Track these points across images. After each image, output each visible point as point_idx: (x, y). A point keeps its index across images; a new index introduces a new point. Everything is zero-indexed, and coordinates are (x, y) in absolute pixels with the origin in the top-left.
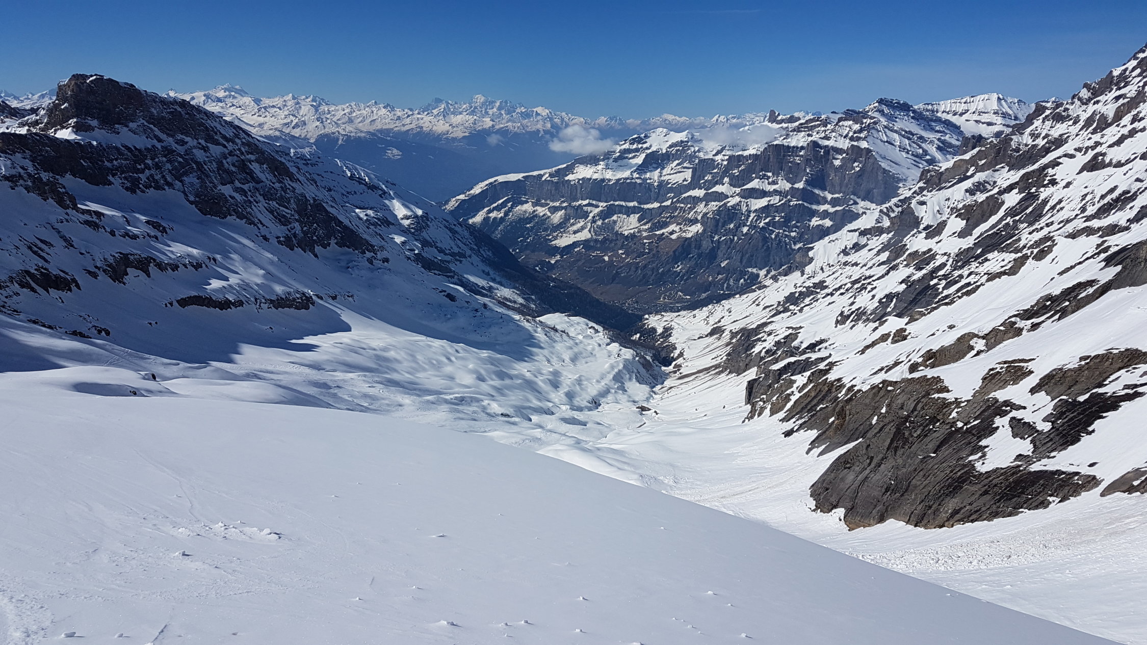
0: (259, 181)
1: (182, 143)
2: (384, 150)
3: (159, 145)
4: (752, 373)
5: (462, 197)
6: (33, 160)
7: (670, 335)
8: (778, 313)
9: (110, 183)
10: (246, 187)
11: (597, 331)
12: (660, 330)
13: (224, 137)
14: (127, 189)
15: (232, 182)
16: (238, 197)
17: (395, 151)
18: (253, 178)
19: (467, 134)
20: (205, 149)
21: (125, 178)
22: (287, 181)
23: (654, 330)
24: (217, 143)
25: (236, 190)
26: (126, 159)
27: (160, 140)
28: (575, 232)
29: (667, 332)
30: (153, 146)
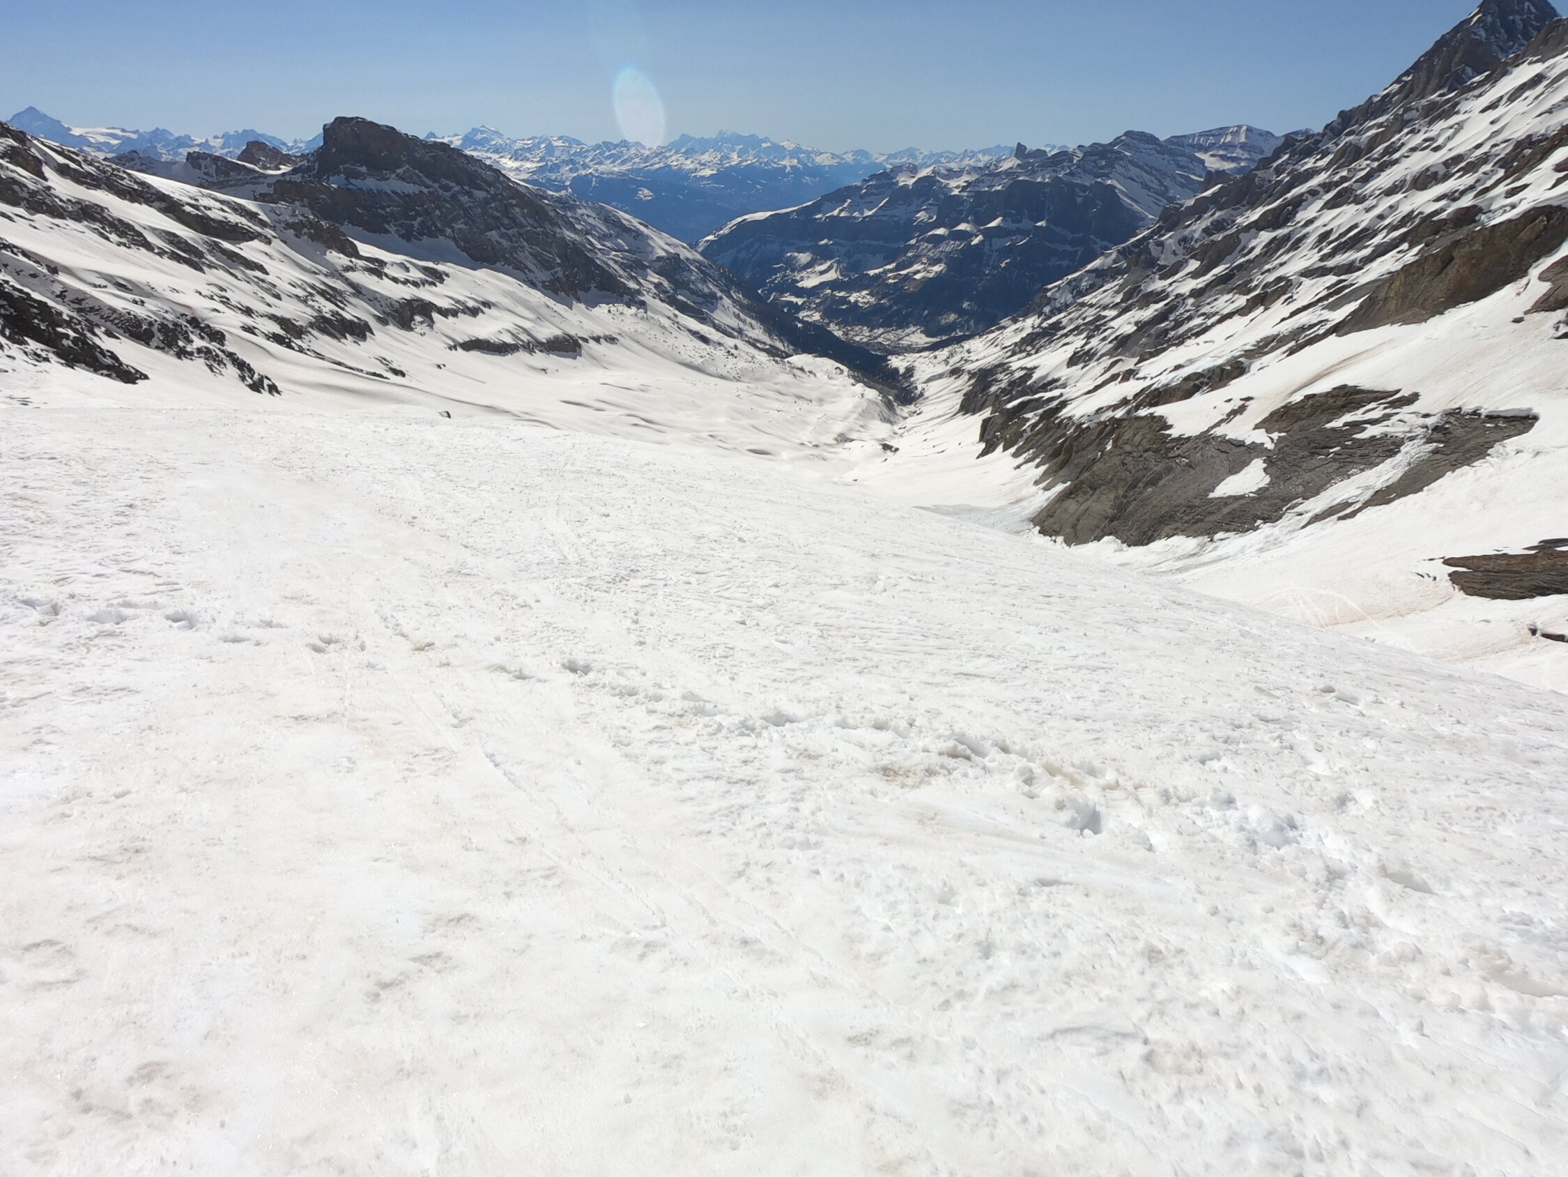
0: (522, 226)
1: (447, 189)
2: (636, 192)
3: (426, 191)
4: (987, 413)
5: (711, 237)
6: (312, 208)
7: (912, 376)
8: (1014, 354)
9: (387, 232)
10: (510, 232)
11: (842, 372)
12: (902, 371)
13: (486, 182)
14: (402, 236)
15: (499, 229)
16: (505, 243)
17: (646, 191)
18: (515, 222)
19: (714, 172)
20: (470, 194)
21: (400, 226)
22: (548, 227)
23: (896, 370)
24: (480, 189)
25: (503, 236)
26: (397, 206)
27: (427, 187)
28: (822, 273)
29: (910, 371)
30: (421, 192)
